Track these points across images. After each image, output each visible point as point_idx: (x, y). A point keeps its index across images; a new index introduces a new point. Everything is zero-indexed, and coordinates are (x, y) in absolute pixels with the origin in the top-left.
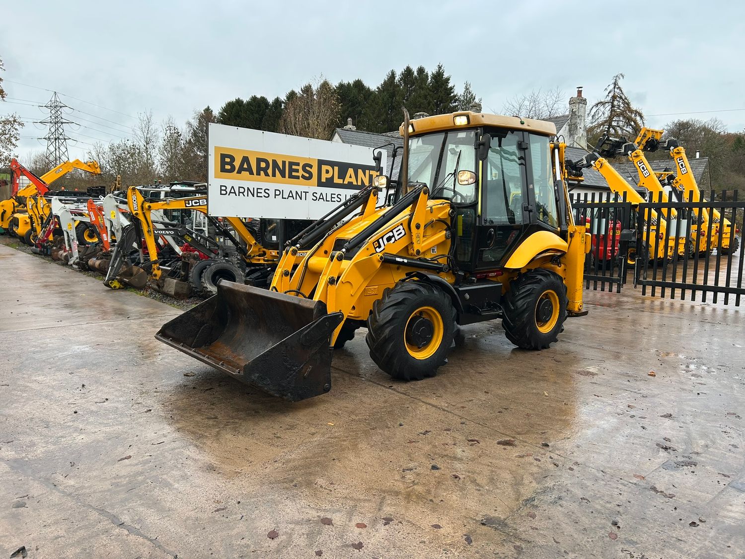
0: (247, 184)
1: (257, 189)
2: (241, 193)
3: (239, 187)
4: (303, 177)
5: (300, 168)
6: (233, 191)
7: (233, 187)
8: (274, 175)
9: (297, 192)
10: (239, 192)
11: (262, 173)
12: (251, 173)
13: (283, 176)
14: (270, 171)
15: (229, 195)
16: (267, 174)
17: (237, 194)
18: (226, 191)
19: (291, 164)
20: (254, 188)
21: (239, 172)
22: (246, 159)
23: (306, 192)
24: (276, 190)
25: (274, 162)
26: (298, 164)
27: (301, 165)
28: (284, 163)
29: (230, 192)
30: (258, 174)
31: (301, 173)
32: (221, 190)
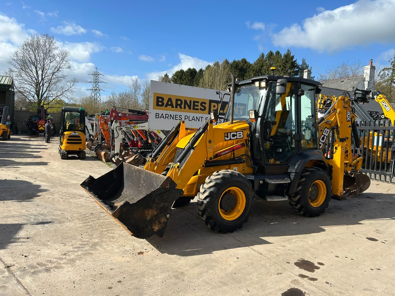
0: (170, 113)
1: (176, 115)
2: (167, 117)
3: (166, 114)
4: (201, 109)
5: (199, 104)
6: (162, 116)
7: (162, 114)
8: (185, 108)
9: (197, 117)
10: (166, 117)
11: (178, 107)
12: (173, 107)
13: (190, 108)
14: (183, 106)
15: (160, 118)
16: (181, 108)
17: (165, 118)
18: (159, 116)
19: (194, 102)
20: (174, 115)
21: (166, 106)
22: (170, 100)
23: (202, 117)
24: (185, 116)
25: (185, 101)
26: (198, 102)
27: (200, 103)
28: (190, 101)
29: (161, 117)
30: (176, 107)
31: (200, 107)
32: (156, 116)
